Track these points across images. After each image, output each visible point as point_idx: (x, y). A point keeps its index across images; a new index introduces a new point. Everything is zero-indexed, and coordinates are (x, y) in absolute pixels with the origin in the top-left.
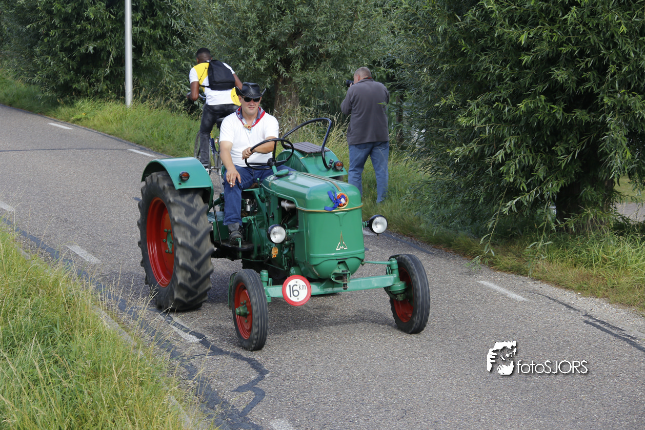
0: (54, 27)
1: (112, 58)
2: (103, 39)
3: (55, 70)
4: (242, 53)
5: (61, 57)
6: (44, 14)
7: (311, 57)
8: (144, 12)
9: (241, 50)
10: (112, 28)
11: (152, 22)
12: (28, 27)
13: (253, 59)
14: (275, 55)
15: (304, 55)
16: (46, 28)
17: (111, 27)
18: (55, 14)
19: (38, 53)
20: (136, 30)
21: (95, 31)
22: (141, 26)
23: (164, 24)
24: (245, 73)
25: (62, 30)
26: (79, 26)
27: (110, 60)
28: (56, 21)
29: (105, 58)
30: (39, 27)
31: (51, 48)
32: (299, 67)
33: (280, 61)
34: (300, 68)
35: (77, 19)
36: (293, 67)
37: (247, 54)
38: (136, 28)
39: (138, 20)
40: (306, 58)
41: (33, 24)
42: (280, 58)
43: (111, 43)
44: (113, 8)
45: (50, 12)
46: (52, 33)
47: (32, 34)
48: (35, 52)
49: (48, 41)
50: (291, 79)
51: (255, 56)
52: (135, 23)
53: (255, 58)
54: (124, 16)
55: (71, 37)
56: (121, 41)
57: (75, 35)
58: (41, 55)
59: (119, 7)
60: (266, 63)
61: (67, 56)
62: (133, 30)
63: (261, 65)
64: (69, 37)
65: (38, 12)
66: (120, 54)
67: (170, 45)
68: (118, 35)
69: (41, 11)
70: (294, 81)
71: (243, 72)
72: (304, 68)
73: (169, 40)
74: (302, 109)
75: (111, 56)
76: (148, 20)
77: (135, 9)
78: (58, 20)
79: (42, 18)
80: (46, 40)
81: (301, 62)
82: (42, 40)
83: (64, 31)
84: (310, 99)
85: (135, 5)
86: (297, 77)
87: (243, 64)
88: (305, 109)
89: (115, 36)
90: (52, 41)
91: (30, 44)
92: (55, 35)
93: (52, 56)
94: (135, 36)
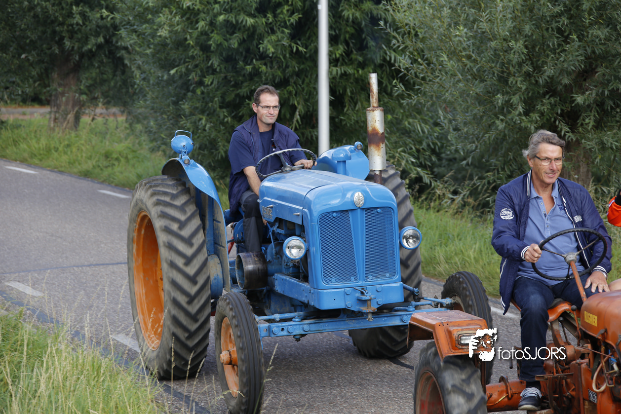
0: (211, 72)
1: (298, 117)
2: (285, 88)
3: (212, 136)
4: (500, 104)
5: (222, 117)
6: (196, 52)
7: (611, 107)
8: (347, 44)
9: (499, 98)
10: (299, 70)
11: (360, 59)
12: (172, 72)
13: (517, 113)
14: (553, 106)
15: (600, 104)
16: (199, 72)
17: (297, 69)
18: (212, 52)
19: (187, 111)
20: (334, 72)
21: (273, 75)
22: (342, 65)
23: (378, 61)
24: (505, 135)
25: (223, 75)
26: (249, 68)
27: (295, 119)
28: (215, 61)
29: (288, 116)
30: (188, 72)
31: (207, 103)
32: (592, 123)
33: (561, 115)
34: (593, 126)
35: (246, 57)
36: (582, 124)
37: (508, 106)
38: (335, 69)
39: (338, 56)
40: (603, 110)
41: (181, 67)
42: (562, 110)
43: (296, 92)
44: (300, 40)
45: (205, 48)
46: (207, 80)
47: (180, 83)
48: (183, 110)
49: (203, 93)
50: (578, 142)
51: (520, 109)
52: (333, 62)
53: (521, 110)
54: (316, 51)
55: (237, 85)
56: (312, 90)
57: (242, 82)
58: (192, 114)
59: (309, 38)
60: (538, 118)
61: (230, 114)
62: (330, 72)
63: (531, 122)
64: (234, 86)
65: (187, 47)
66: (311, 109)
67: (387, 94)
68: (307, 80)
69: (193, 47)
70: (582, 146)
71: (502, 134)
72: (599, 126)
73: (386, 86)
74: (596, 190)
75: (297, 113)
76: (353, 56)
77: (333, 40)
78: (218, 60)
79: (193, 57)
80: (198, 92)
81: (595, 116)
82: (194, 92)
83: (226, 77)
84: (609, 175)
85: (334, 33)
86: (589, 140)
87: (502, 120)
88: (602, 190)
89: (303, 83)
90: (208, 93)
91: (174, 99)
92: (212, 83)
93: (208, 115)
94: (334, 81)
